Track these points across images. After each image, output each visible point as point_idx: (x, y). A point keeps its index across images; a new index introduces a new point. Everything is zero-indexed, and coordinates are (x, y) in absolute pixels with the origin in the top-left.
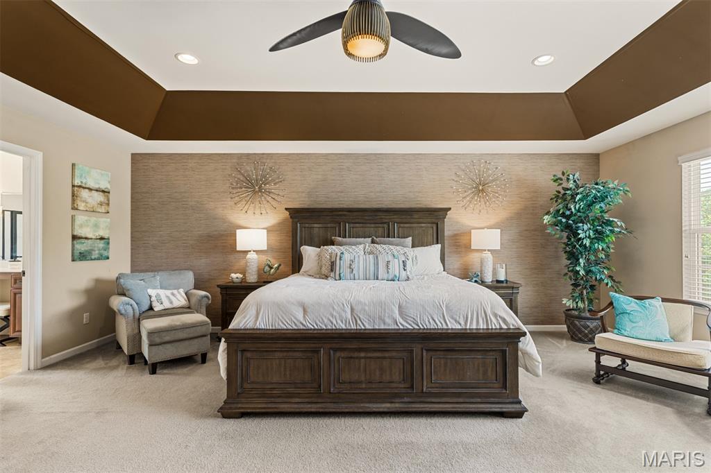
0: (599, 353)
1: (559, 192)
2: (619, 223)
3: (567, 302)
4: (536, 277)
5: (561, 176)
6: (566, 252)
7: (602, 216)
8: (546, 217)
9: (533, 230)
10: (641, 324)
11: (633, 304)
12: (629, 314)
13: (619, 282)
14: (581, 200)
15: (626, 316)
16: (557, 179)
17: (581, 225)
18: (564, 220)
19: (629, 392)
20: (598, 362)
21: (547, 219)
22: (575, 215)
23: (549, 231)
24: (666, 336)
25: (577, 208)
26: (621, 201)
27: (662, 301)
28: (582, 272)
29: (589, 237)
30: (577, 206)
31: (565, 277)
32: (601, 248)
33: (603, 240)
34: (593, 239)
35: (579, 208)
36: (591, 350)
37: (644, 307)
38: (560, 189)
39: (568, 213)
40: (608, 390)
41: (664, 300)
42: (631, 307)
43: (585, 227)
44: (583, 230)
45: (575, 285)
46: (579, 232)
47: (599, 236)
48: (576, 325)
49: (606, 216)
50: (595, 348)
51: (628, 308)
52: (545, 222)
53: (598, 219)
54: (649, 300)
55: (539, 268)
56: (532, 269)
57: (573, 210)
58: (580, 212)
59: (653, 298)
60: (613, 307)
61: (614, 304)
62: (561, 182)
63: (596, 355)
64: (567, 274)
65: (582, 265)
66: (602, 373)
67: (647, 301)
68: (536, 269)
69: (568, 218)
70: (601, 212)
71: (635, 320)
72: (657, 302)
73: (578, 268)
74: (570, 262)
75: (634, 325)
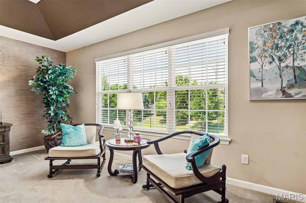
0: (51, 159)
1: (40, 68)
2: (70, 88)
3: (45, 132)
4: (27, 119)
5: (42, 58)
6: (44, 103)
7: (63, 84)
8: (30, 81)
9: (25, 90)
10: (74, 138)
11: (71, 129)
12: (69, 134)
13: (72, 118)
14: (52, 73)
15: (67, 135)
16: (39, 60)
17: (51, 87)
18: (42, 84)
19: (65, 177)
20: (51, 164)
21: (31, 82)
22: (49, 82)
23: (33, 90)
24: (85, 142)
25: (50, 78)
26: (73, 77)
27: (85, 125)
28: (52, 114)
29: (55, 94)
30: (50, 77)
31: (44, 118)
32: (61, 100)
33: (63, 96)
34: (58, 95)
35: (51, 78)
36: (46, 159)
37: (76, 129)
38: (40, 65)
39: (45, 80)
40: (56, 179)
41: (86, 125)
42: (70, 130)
43: (54, 89)
44: (52, 90)
45: (50, 122)
46: (50, 91)
47: (61, 94)
48: (49, 144)
49: (65, 84)
50: (49, 157)
51: (68, 131)
52: (30, 84)
53: (61, 85)
54: (79, 126)
55: (30, 114)
56: (25, 114)
57: (47, 78)
58: (52, 80)
59: (81, 124)
60: (62, 132)
61: (62, 130)
62: (41, 62)
63: (50, 161)
64: (45, 116)
65: (52, 110)
66: (53, 170)
67: (77, 126)
68: (27, 114)
69: (45, 83)
70: (62, 81)
71: (71, 137)
72: (82, 126)
73: (50, 112)
74: (47, 109)
75: (71, 139)
